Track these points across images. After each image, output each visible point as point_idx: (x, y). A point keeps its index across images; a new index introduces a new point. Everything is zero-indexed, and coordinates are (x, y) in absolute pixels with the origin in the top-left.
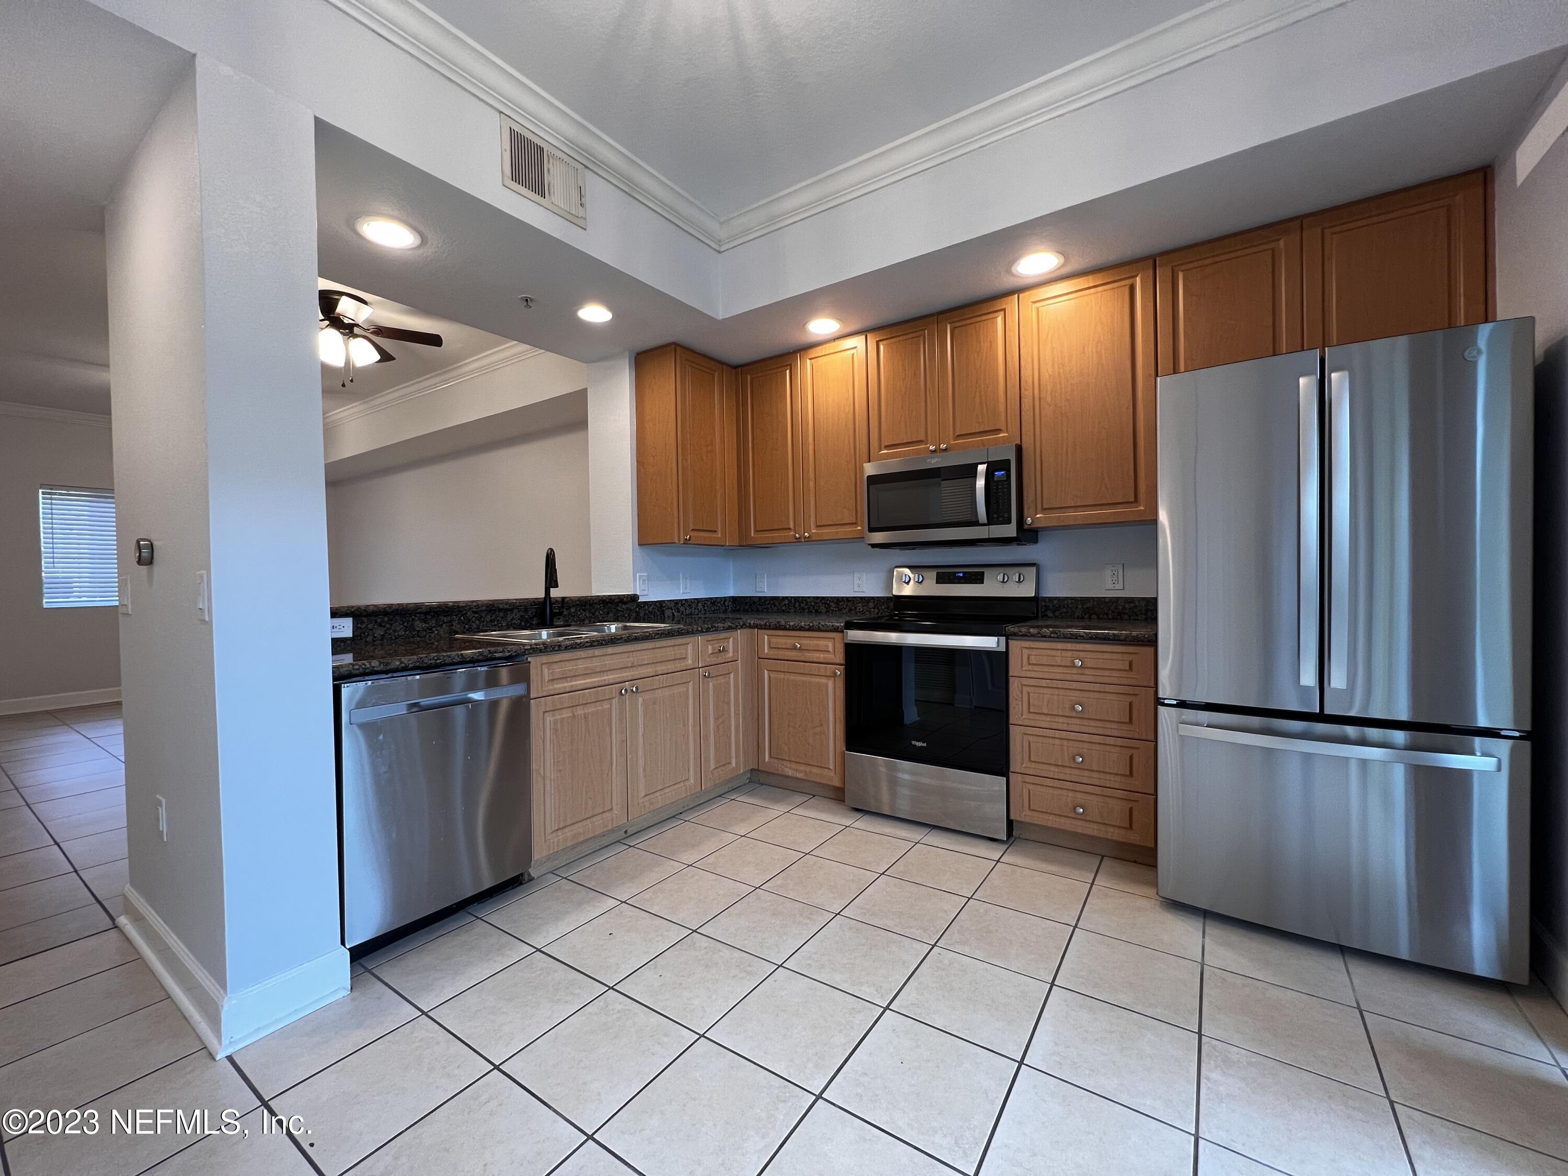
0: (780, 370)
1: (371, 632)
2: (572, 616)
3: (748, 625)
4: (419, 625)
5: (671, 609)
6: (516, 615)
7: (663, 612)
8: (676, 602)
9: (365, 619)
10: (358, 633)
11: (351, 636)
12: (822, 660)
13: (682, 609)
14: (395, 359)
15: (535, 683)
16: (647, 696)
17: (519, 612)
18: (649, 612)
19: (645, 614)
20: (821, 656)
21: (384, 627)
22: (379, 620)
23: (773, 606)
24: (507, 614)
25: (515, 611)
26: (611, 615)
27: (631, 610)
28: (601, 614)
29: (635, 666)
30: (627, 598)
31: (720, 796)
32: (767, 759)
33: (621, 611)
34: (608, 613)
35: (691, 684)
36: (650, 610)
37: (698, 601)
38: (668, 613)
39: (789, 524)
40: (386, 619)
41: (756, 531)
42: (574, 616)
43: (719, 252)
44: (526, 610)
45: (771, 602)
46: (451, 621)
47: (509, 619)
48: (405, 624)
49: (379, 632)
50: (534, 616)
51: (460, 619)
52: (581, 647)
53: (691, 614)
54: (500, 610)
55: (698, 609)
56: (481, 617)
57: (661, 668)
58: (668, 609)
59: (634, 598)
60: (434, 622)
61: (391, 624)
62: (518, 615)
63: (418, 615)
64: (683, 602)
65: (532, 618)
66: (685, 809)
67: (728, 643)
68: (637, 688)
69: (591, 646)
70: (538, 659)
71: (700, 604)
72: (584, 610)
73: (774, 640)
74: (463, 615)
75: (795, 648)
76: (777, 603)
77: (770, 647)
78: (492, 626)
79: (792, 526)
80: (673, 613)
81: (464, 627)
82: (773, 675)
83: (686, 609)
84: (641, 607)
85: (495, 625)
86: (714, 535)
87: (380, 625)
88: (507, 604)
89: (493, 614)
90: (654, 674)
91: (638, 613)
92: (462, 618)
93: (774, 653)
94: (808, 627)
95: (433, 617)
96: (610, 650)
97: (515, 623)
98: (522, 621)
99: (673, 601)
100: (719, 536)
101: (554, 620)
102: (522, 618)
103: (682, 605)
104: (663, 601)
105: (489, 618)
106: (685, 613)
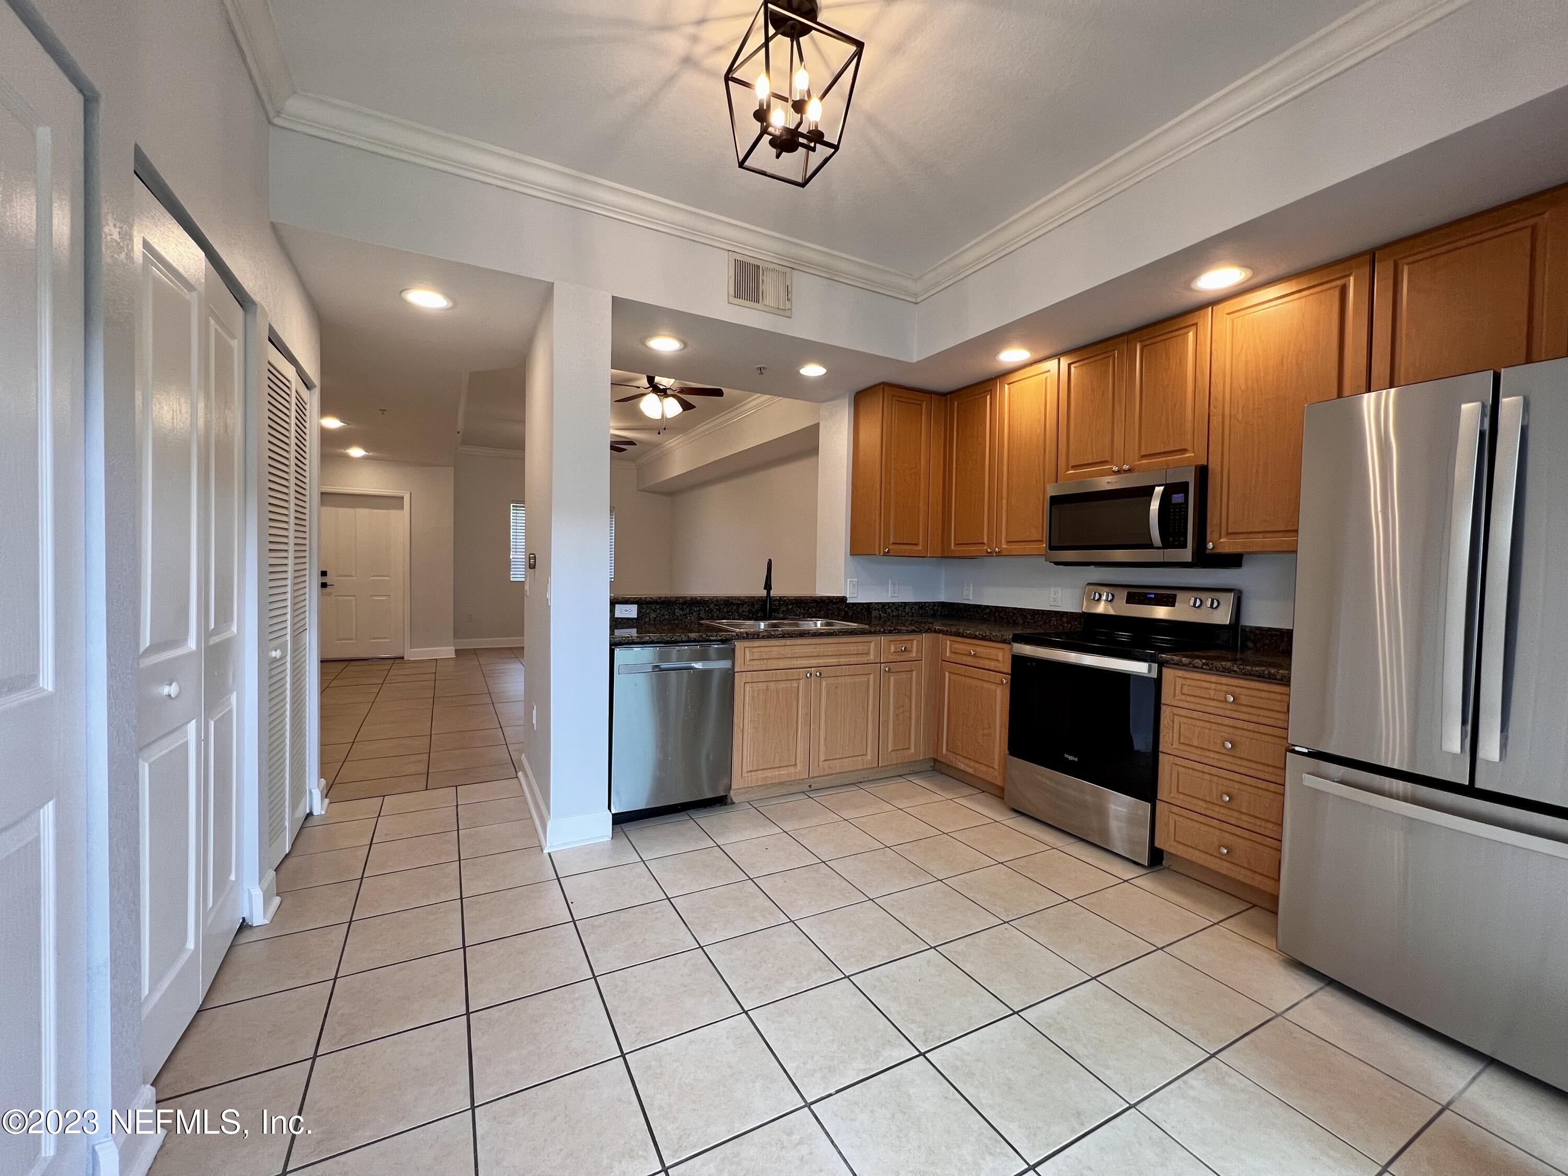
0: (982, 395)
1: (648, 615)
3: (933, 630)
4: (678, 612)
5: (878, 610)
6: (745, 608)
7: (870, 613)
8: (884, 605)
9: (645, 606)
10: (640, 615)
11: (636, 617)
12: (993, 668)
13: (889, 611)
14: (695, 407)
15: (739, 661)
16: (831, 681)
17: (748, 606)
18: (857, 612)
19: (853, 613)
20: (992, 665)
21: (656, 612)
22: (653, 607)
23: (976, 614)
24: (738, 608)
25: (745, 606)
26: (823, 613)
27: (840, 609)
28: (814, 611)
29: (820, 656)
30: (837, 599)
31: (900, 776)
32: (944, 751)
33: (831, 609)
34: (820, 611)
35: (872, 676)
36: (858, 610)
37: (905, 604)
38: (875, 613)
39: (983, 538)
40: (658, 607)
41: (956, 544)
42: (791, 612)
43: (916, 303)
44: (753, 605)
45: (975, 610)
46: (699, 611)
47: (740, 611)
48: (670, 611)
49: (653, 615)
50: (759, 611)
51: (705, 610)
52: (775, 637)
53: (898, 616)
54: (734, 604)
55: (905, 612)
56: (720, 608)
57: (843, 660)
58: (875, 610)
59: (843, 599)
60: (688, 610)
61: (661, 611)
62: (747, 609)
63: (677, 605)
64: (891, 605)
65: (757, 612)
66: (864, 780)
67: (912, 644)
68: (820, 674)
69: (783, 637)
70: (742, 643)
71: (907, 607)
72: (799, 607)
73: (955, 645)
74: (707, 607)
75: (970, 654)
76: (979, 611)
77: (951, 652)
78: (728, 615)
79: (985, 541)
80: (879, 614)
81: (708, 616)
82: (953, 677)
83: (893, 611)
84: (850, 608)
85: (730, 615)
86: (916, 548)
87: (654, 611)
88: (738, 600)
89: (727, 607)
90: (837, 664)
91: (846, 613)
93: (955, 658)
94: (981, 636)
95: (687, 607)
96: (799, 641)
97: (744, 615)
98: (750, 613)
99: (880, 603)
100: (921, 548)
101: (773, 614)
102: (750, 611)
103: (889, 607)
104: (871, 603)
105: (725, 610)
106: (891, 614)
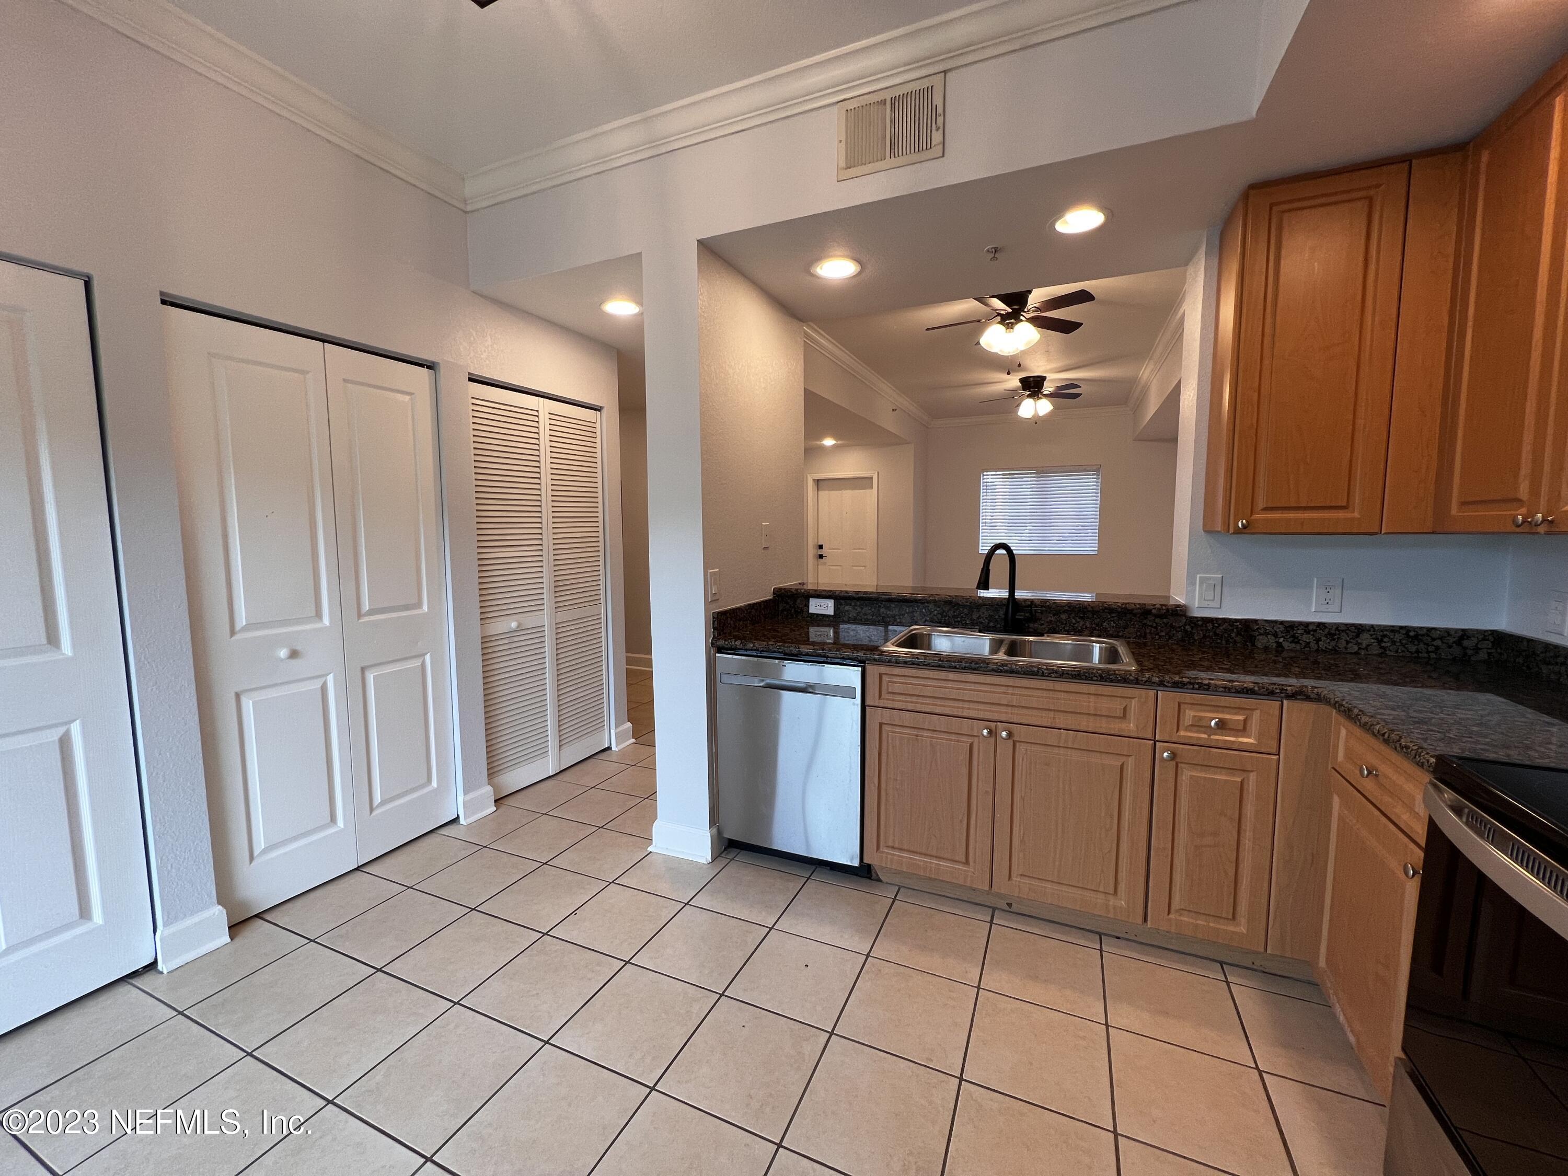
2: (1062, 624)
4: (884, 612)
5: (1275, 635)
6: (983, 613)
7: (1252, 639)
8: (1290, 627)
9: (843, 602)
10: (837, 613)
11: (833, 614)
12: (1400, 822)
13: (1307, 638)
17: (987, 610)
18: (1216, 634)
19: (1205, 637)
21: (856, 610)
22: (853, 604)
24: (973, 611)
25: (983, 610)
26: (1132, 630)
27: (1172, 626)
28: (1113, 627)
33: (1151, 626)
34: (1126, 627)
36: (1219, 631)
37: (1359, 629)
38: (1261, 641)
39: (1517, 490)
40: (858, 603)
41: (1461, 504)
42: (1066, 624)
46: (914, 612)
47: (975, 617)
48: (873, 610)
49: (853, 614)
50: (1003, 618)
51: (921, 612)
53: (1335, 651)
54: (964, 606)
55: (1358, 644)
56: (944, 611)
57: (1061, 720)
58: (1266, 634)
59: (1177, 611)
61: (862, 608)
62: (986, 614)
63: (884, 603)
64: (1311, 627)
65: (1001, 620)
66: (1127, 936)
70: (876, 667)
71: (1365, 636)
72: (1082, 618)
74: (924, 608)
78: (955, 622)
80: (1279, 645)
82: (1344, 809)
83: (1318, 640)
84: (1197, 625)
85: (958, 622)
87: (853, 607)
89: (957, 609)
91: (1190, 634)
92: (924, 610)
97: (981, 623)
98: (990, 621)
99: (1282, 623)
100: (1356, 515)
101: (1031, 625)
102: (990, 618)
103: (1308, 632)
104: (1256, 621)
105: (951, 613)
106: (1313, 645)
